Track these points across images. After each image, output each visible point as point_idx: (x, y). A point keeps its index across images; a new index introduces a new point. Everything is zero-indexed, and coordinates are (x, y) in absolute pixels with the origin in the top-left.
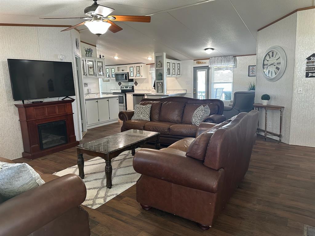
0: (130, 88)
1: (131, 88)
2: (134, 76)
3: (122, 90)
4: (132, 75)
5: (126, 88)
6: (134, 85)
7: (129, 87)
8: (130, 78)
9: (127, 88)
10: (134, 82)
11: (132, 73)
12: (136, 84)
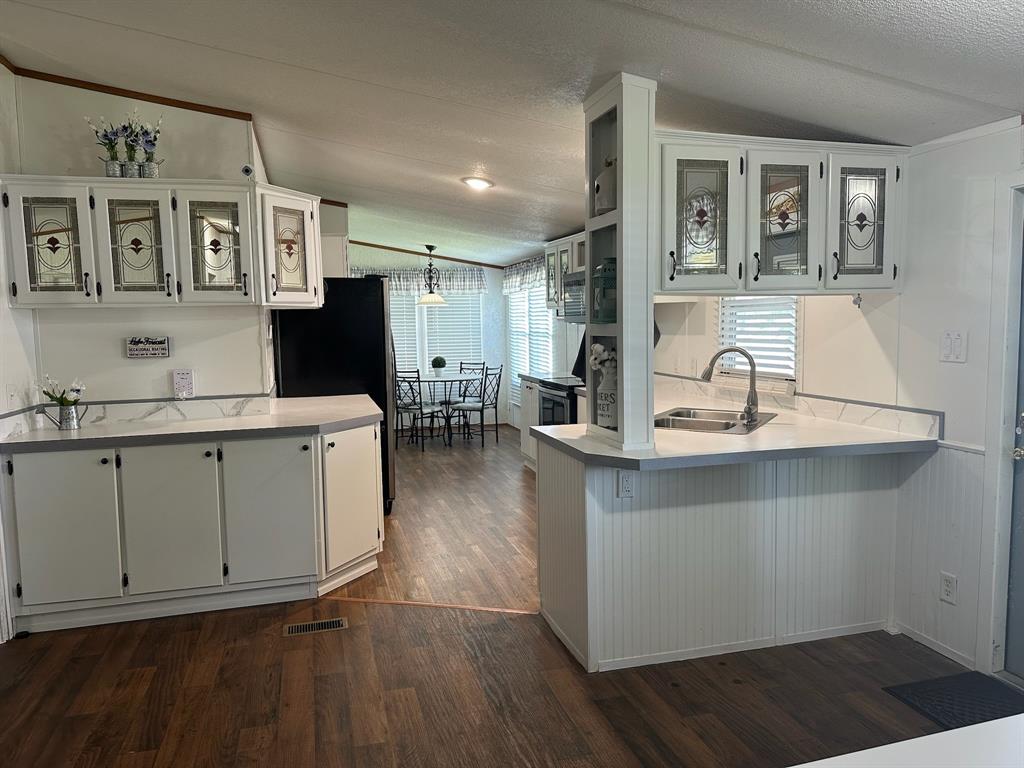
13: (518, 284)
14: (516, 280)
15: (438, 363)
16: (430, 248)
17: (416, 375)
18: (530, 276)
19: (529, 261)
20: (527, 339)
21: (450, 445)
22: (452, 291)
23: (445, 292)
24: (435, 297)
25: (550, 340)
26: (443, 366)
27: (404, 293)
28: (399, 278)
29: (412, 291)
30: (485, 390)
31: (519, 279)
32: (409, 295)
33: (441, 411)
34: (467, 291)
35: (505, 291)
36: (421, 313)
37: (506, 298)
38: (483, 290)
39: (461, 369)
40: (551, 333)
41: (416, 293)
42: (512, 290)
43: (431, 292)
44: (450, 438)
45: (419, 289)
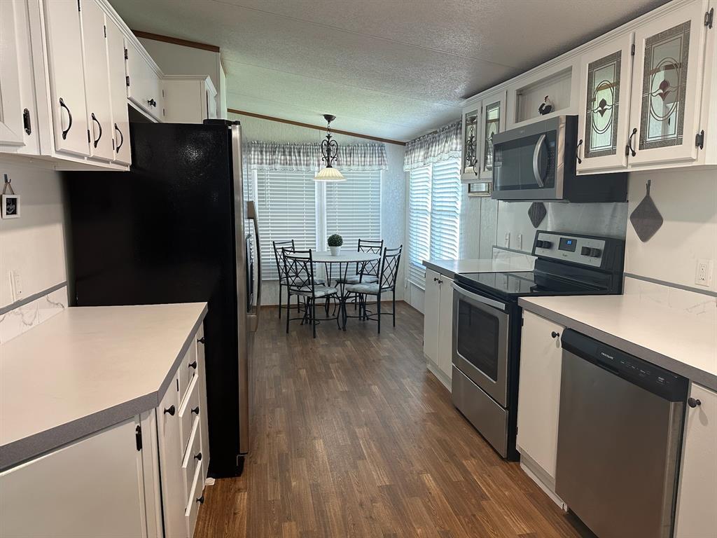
0: (587, 252)
1: (597, 253)
2: (621, 147)
3: (541, 261)
4: (601, 141)
5: (564, 245)
6: (631, 234)
7: (582, 243)
8: (586, 166)
9: (572, 248)
10: (632, 206)
11: (601, 121)
12: (648, 220)
13: (421, 158)
14: (419, 154)
15: (335, 241)
16: (329, 118)
17: (308, 255)
18: (436, 149)
19: (436, 132)
20: (429, 218)
21: (345, 330)
22: (352, 167)
23: (345, 168)
24: (334, 171)
25: (458, 221)
26: (339, 245)
27: (304, 168)
28: (299, 152)
29: (311, 166)
30: (383, 272)
31: (422, 153)
32: (308, 171)
33: (336, 293)
34: (367, 168)
35: (406, 168)
36: (320, 190)
37: (407, 174)
38: (384, 167)
39: (359, 246)
40: (459, 212)
41: (317, 168)
42: (415, 165)
43: (329, 166)
44: (344, 321)
45: (319, 165)
